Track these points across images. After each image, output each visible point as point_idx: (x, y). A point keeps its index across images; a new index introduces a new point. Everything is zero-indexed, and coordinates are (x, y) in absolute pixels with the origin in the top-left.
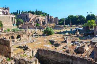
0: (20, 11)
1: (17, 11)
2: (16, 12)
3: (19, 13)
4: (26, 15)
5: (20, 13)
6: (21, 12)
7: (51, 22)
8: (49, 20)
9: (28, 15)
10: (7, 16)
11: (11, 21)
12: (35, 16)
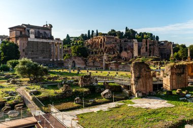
4: (100, 40)
7: (152, 52)
8: (148, 48)
9: (104, 39)
10: (45, 41)
11: (52, 51)
12: (120, 41)
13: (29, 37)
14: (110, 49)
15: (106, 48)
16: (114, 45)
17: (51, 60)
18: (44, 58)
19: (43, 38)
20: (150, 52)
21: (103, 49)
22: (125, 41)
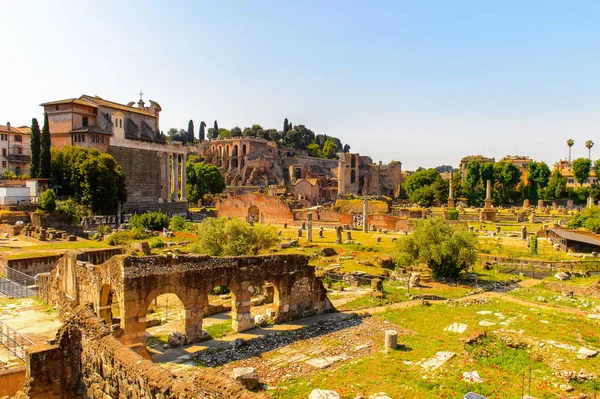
0: (203, 125)
1: (191, 123)
2: (186, 130)
3: (197, 135)
4: (231, 149)
5: (206, 132)
6: (210, 130)
7: (365, 185)
8: (357, 175)
9: (244, 146)
10: (147, 147)
11: (163, 175)
12: (279, 152)
13: (111, 135)
14: (259, 173)
15: (250, 170)
16: (268, 162)
17: (161, 200)
18: (145, 194)
19: (143, 140)
20: (362, 183)
21: (240, 171)
22: (289, 154)
